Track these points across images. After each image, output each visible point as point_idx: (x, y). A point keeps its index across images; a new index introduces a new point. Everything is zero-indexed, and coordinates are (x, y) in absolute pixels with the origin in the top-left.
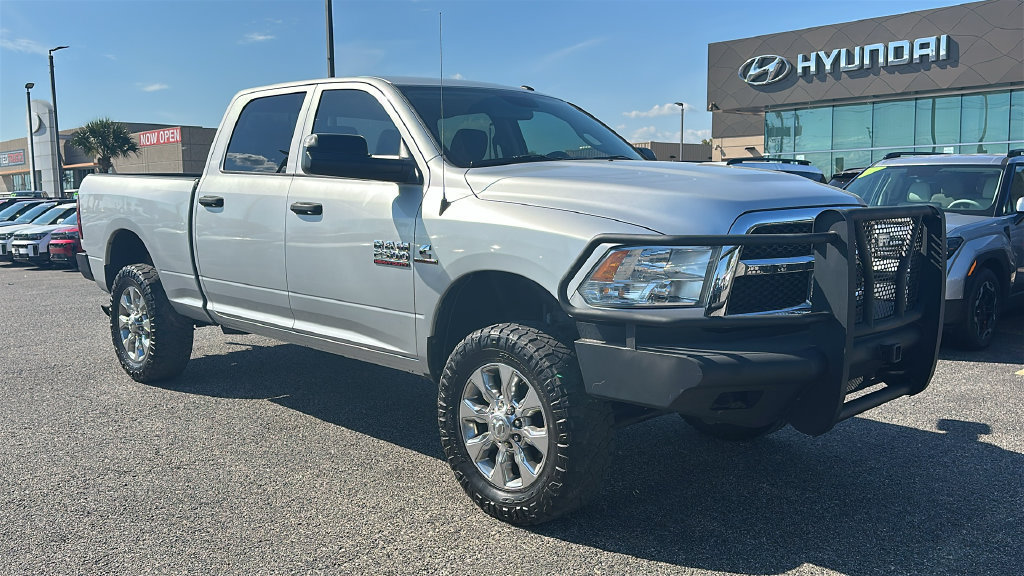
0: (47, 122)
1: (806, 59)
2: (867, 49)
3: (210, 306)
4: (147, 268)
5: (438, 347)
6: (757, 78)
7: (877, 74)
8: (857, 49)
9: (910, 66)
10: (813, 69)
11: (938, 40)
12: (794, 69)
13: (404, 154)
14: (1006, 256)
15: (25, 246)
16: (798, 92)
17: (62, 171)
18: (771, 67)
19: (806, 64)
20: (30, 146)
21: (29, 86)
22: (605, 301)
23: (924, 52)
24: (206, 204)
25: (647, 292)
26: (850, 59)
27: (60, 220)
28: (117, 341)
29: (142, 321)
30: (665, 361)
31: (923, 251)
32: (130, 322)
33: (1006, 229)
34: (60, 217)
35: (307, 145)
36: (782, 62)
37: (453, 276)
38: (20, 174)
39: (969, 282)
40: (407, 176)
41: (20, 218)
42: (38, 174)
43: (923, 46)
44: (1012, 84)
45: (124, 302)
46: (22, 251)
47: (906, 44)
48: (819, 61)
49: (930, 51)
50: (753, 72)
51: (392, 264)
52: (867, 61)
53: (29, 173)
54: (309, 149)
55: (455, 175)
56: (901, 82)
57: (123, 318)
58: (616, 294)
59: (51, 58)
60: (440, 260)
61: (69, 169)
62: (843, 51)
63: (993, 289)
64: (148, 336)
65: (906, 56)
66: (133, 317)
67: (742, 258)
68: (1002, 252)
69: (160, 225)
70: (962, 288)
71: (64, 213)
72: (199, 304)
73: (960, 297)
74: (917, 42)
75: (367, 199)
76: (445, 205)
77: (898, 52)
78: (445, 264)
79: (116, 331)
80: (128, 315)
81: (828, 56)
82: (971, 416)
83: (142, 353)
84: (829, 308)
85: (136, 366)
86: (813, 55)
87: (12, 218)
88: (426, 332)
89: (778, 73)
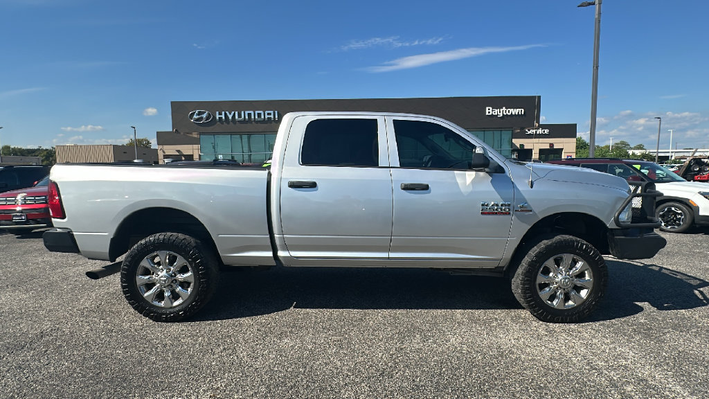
1: (220, 114)
2: (246, 112)
6: (197, 120)
7: (251, 122)
8: (242, 112)
9: (264, 121)
10: (224, 118)
11: (274, 112)
12: (214, 117)
16: (217, 128)
18: (204, 116)
19: (220, 116)
23: (269, 116)
26: (240, 116)
36: (209, 114)
43: (268, 114)
47: (262, 112)
48: (226, 115)
50: (195, 117)
51: (496, 213)
52: (247, 117)
56: (262, 127)
62: (236, 113)
65: (263, 117)
77: (259, 115)
81: (230, 114)
86: (223, 113)
89: (207, 119)
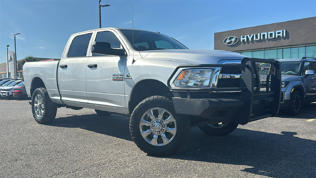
0: (13, 58)
1: (243, 37)
2: (262, 34)
3: (63, 98)
4: (43, 89)
5: (132, 104)
6: (228, 43)
7: (265, 41)
8: (259, 34)
9: (275, 39)
10: (246, 40)
11: (283, 31)
12: (240, 40)
13: (121, 48)
14: (303, 88)
15: (5, 93)
16: (242, 47)
17: (17, 72)
18: (233, 40)
19: (243, 39)
20: (7, 65)
21: (8, 46)
22: (181, 86)
23: (279, 35)
24: (62, 67)
25: (193, 83)
27: (16, 85)
28: (33, 112)
29: (41, 105)
30: (198, 101)
31: (274, 74)
32: (38, 106)
33: (303, 80)
34: (16, 84)
35: (93, 45)
36: (236, 38)
37: (136, 82)
38: (4, 74)
39: (292, 94)
40: (122, 54)
41: (3, 85)
42: (9, 74)
43: (279, 33)
44: (306, 44)
45: (36, 99)
46: (4, 94)
47: (273, 33)
48: (247, 38)
49: (281, 35)
50: (228, 41)
51: (118, 80)
52: (262, 38)
53: (7, 73)
54: (94, 46)
55: (137, 53)
56: (272, 44)
57: (35, 105)
58: (184, 84)
59: (15, 37)
60: (132, 77)
61: (19, 72)
62: (255, 35)
63: (299, 97)
64: (43, 110)
65: (273, 36)
66: (38, 104)
67: (221, 73)
68: (301, 86)
69: (47, 77)
70: (289, 97)
71: (17, 83)
72: (59, 98)
73: (289, 99)
74: (277, 32)
75: (110, 62)
76: (134, 61)
77: (271, 35)
78: (133, 78)
79: (33, 109)
80: (37, 104)
81: (250, 36)
82: (292, 131)
83: (41, 115)
84: (247, 87)
85: (39, 119)
86: (246, 36)
87: (1, 85)
88: (128, 100)
89: (235, 41)
